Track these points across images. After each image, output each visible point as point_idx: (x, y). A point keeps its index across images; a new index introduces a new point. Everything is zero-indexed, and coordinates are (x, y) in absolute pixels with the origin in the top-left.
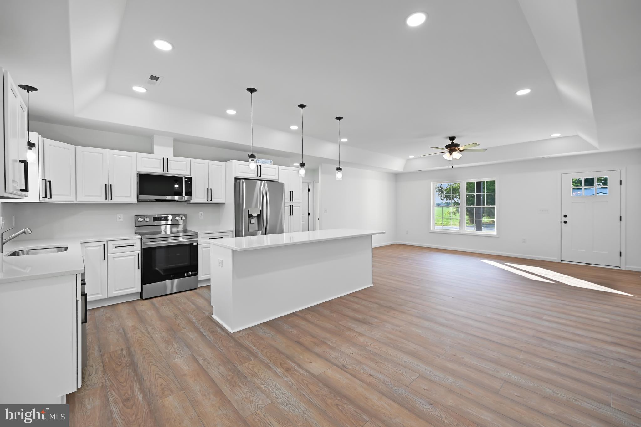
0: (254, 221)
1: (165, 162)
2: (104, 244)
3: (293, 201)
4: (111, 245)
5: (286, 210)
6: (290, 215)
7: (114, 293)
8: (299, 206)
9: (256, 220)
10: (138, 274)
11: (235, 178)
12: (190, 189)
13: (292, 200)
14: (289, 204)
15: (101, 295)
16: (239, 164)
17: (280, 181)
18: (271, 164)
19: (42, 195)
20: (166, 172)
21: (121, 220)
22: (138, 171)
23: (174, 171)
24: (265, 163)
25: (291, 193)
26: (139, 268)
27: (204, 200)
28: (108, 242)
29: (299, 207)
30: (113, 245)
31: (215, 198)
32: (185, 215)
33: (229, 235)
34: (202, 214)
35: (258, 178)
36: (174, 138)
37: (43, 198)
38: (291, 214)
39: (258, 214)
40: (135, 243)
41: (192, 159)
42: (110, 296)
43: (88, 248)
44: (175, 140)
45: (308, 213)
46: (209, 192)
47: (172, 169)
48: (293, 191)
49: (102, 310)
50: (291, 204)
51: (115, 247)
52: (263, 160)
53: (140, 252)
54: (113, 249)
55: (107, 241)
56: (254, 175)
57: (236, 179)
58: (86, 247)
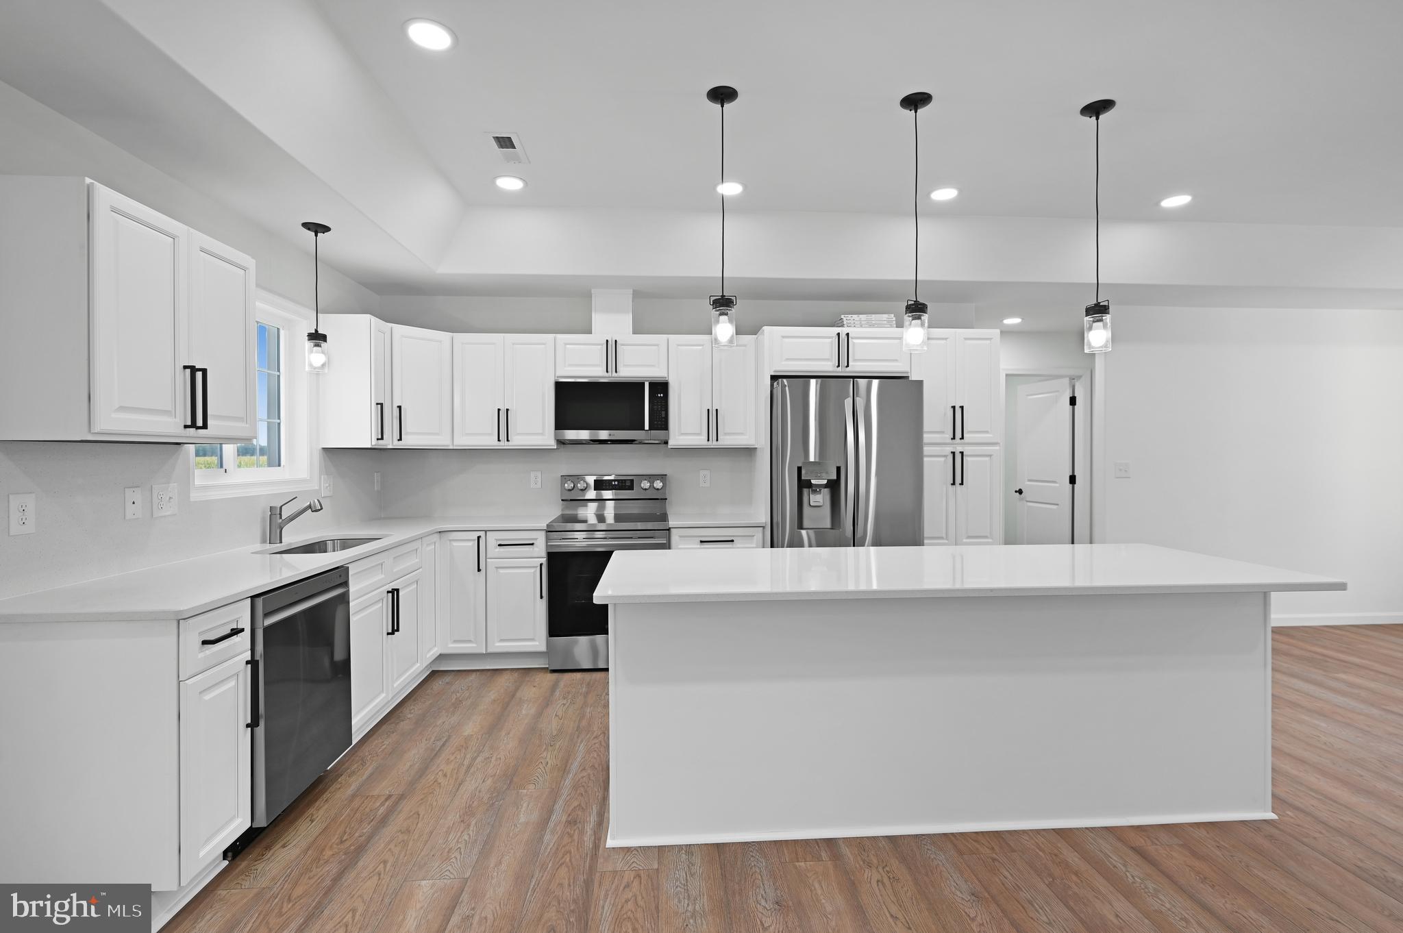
0: (821, 499)
1: (612, 349)
2: (479, 538)
3: (962, 438)
4: (493, 539)
5: (935, 468)
6: (954, 484)
7: (498, 644)
8: (990, 456)
9: (828, 498)
10: (540, 610)
11: (771, 376)
12: (663, 413)
13: (958, 434)
14: (949, 449)
15: (474, 645)
16: (783, 337)
17: (914, 377)
18: (892, 327)
19: (376, 433)
20: (614, 374)
21: (539, 485)
22: (557, 374)
23: (629, 371)
24: (872, 326)
25: (958, 413)
26: (541, 597)
27: (700, 440)
28: (488, 533)
29: (987, 459)
30: (497, 540)
31: (726, 434)
32: (663, 477)
33: (753, 536)
34: (704, 476)
35: (841, 371)
36: (634, 291)
37: (378, 439)
38: (957, 478)
39: (828, 480)
40: (536, 539)
41: (672, 337)
42: (490, 650)
43: (455, 544)
44: (637, 295)
45: (1070, 477)
46: (713, 418)
47: (625, 366)
48: (962, 407)
49: (473, 677)
50: (958, 449)
51: (500, 545)
52: (863, 317)
53: (544, 561)
54: (496, 548)
55: (486, 531)
56: (829, 363)
57: (774, 378)
58: (450, 541)
